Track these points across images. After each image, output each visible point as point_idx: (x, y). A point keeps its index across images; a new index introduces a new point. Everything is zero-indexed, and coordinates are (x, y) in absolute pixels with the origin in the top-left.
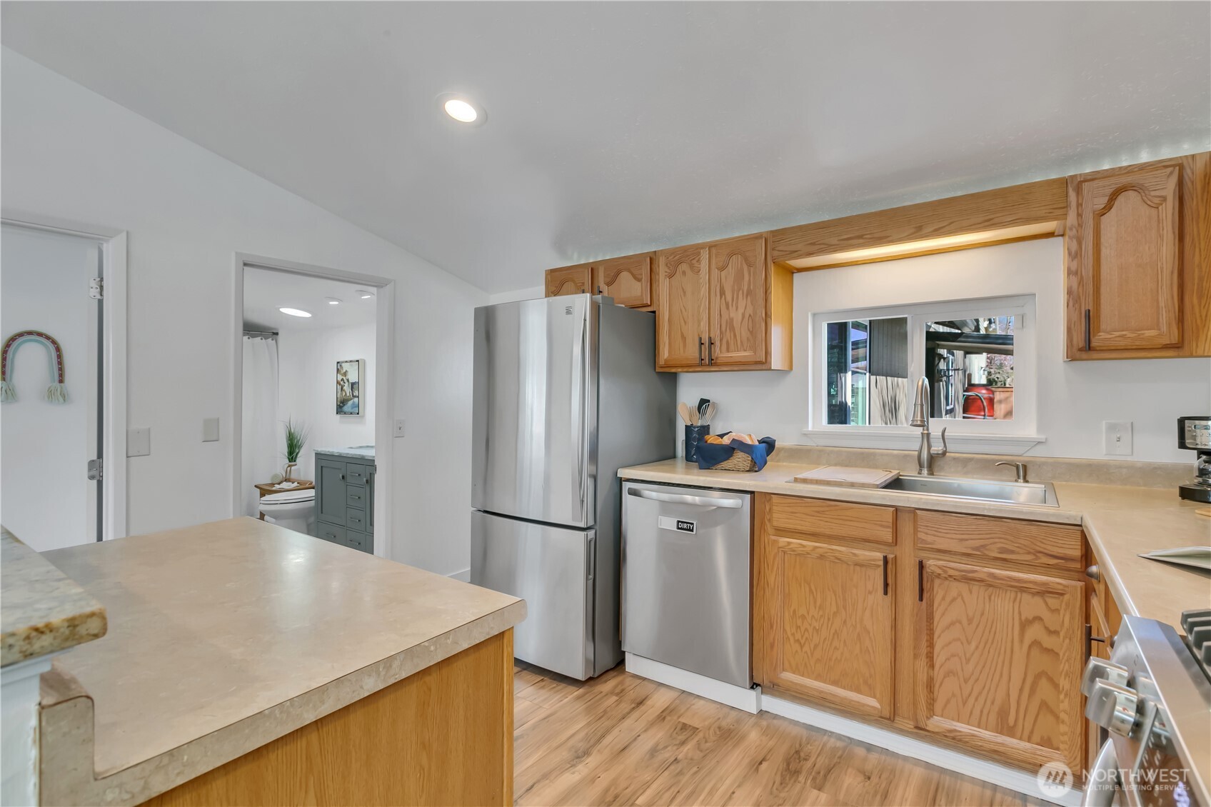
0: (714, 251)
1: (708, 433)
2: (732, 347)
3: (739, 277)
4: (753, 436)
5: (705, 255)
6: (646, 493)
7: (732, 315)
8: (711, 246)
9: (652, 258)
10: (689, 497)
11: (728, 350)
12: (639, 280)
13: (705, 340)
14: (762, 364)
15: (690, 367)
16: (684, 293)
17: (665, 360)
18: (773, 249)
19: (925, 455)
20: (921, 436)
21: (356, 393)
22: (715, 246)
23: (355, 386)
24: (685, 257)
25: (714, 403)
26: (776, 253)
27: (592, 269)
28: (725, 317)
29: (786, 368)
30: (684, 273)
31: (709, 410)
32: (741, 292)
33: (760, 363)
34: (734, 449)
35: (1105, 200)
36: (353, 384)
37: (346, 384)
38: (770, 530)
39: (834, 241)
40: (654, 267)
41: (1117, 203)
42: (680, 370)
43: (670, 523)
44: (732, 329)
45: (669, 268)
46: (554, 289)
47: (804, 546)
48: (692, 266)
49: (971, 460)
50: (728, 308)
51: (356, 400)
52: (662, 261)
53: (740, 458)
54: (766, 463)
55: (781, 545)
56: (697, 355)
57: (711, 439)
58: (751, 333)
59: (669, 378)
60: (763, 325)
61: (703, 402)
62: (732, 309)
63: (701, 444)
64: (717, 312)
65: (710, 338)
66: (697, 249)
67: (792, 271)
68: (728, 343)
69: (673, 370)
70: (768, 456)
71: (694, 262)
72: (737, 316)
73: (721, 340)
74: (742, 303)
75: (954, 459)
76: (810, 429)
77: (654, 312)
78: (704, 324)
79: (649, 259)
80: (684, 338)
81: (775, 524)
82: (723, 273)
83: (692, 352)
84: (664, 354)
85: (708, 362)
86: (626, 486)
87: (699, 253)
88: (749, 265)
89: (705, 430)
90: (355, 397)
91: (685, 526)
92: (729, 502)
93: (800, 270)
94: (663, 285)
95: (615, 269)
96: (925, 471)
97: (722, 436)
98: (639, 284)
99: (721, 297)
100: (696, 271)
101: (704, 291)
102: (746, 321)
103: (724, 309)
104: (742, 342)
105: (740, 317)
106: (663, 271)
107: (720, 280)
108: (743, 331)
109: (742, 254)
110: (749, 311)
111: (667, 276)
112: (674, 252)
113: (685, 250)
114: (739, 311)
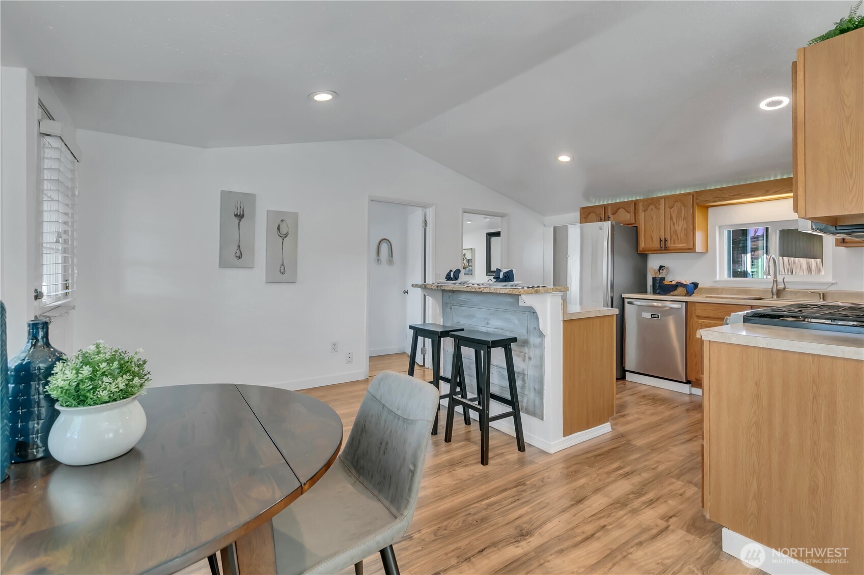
0: (667, 200)
1: (664, 280)
2: (676, 242)
3: (680, 212)
4: (687, 281)
5: (662, 201)
6: (635, 303)
7: (676, 228)
8: (666, 198)
9: (636, 203)
10: (655, 304)
11: (674, 244)
12: (629, 212)
13: (663, 239)
14: (691, 249)
15: (655, 251)
16: (652, 218)
17: (643, 248)
18: (697, 199)
19: (775, 290)
20: (773, 281)
21: (470, 264)
22: (668, 198)
23: (470, 261)
24: (652, 202)
25: (667, 268)
26: (698, 201)
27: (604, 208)
28: (673, 228)
29: (704, 251)
30: (652, 209)
31: (665, 271)
32: (680, 218)
33: (690, 249)
34: (678, 286)
36: (469, 260)
37: (465, 260)
38: (695, 318)
39: (727, 196)
40: (636, 207)
42: (650, 252)
43: (647, 315)
44: (676, 234)
45: (644, 207)
46: (584, 216)
47: (710, 323)
48: (656, 207)
49: (799, 292)
50: (674, 224)
51: (471, 268)
52: (641, 204)
53: (681, 290)
54: (693, 293)
55: (700, 323)
56: (659, 246)
57: (666, 282)
58: (686, 236)
59: (644, 257)
60: (692, 233)
61: (661, 267)
62: (676, 225)
63: (661, 284)
64: (669, 227)
65: (665, 239)
66: (658, 199)
67: (707, 207)
68: (674, 240)
69: (647, 252)
70: (695, 290)
71: (657, 205)
72: (679, 228)
73: (671, 239)
74: (681, 223)
75: (791, 292)
76: (718, 278)
77: (637, 227)
78: (662, 232)
79: (634, 203)
80: (652, 238)
81: (697, 314)
82: (672, 210)
83: (656, 244)
84: (642, 245)
85: (664, 248)
86: (626, 301)
87: (660, 201)
88: (685, 206)
89: (663, 279)
90: (470, 266)
91: (655, 316)
92: (675, 306)
93: (711, 206)
94: (642, 216)
95: (617, 207)
96: (775, 297)
97: (671, 282)
98: (629, 214)
99: (671, 220)
100: (659, 209)
101: (662, 217)
102: (683, 231)
103: (672, 226)
104: (681, 240)
105: (680, 229)
106: (641, 208)
107: (670, 212)
108: (682, 235)
109: (681, 201)
110: (685, 226)
111: (643, 211)
112: (647, 200)
113: (653, 199)
114: (679, 226)
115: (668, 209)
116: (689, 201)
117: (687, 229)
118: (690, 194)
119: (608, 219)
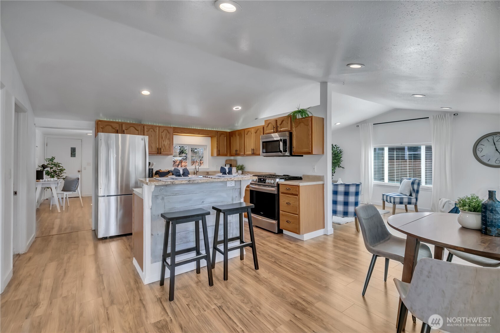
0: (160, 128)
3: (166, 135)
5: (158, 128)
11: (164, 151)
12: (138, 130)
16: (152, 136)
22: (160, 127)
24: (152, 128)
27: (120, 124)
28: (163, 143)
30: (151, 131)
32: (167, 139)
39: (186, 132)
41: (221, 136)
44: (165, 146)
48: (154, 130)
50: (164, 141)
56: (157, 151)
58: (169, 148)
62: (165, 142)
63: (160, 173)
64: (161, 142)
66: (155, 126)
68: (164, 149)
73: (162, 148)
74: (167, 141)
78: (158, 145)
79: (143, 126)
82: (162, 133)
85: (160, 153)
87: (156, 128)
88: (169, 133)
94: (146, 133)
96: (196, 174)
99: (162, 139)
101: (158, 137)
102: (168, 145)
104: (167, 150)
106: (146, 130)
107: (161, 135)
108: (167, 147)
109: (167, 130)
110: (169, 143)
111: (147, 131)
112: (149, 126)
113: (152, 126)
114: (166, 143)
115: (160, 133)
116: (171, 131)
117: (170, 144)
118: (171, 128)
119: (123, 132)
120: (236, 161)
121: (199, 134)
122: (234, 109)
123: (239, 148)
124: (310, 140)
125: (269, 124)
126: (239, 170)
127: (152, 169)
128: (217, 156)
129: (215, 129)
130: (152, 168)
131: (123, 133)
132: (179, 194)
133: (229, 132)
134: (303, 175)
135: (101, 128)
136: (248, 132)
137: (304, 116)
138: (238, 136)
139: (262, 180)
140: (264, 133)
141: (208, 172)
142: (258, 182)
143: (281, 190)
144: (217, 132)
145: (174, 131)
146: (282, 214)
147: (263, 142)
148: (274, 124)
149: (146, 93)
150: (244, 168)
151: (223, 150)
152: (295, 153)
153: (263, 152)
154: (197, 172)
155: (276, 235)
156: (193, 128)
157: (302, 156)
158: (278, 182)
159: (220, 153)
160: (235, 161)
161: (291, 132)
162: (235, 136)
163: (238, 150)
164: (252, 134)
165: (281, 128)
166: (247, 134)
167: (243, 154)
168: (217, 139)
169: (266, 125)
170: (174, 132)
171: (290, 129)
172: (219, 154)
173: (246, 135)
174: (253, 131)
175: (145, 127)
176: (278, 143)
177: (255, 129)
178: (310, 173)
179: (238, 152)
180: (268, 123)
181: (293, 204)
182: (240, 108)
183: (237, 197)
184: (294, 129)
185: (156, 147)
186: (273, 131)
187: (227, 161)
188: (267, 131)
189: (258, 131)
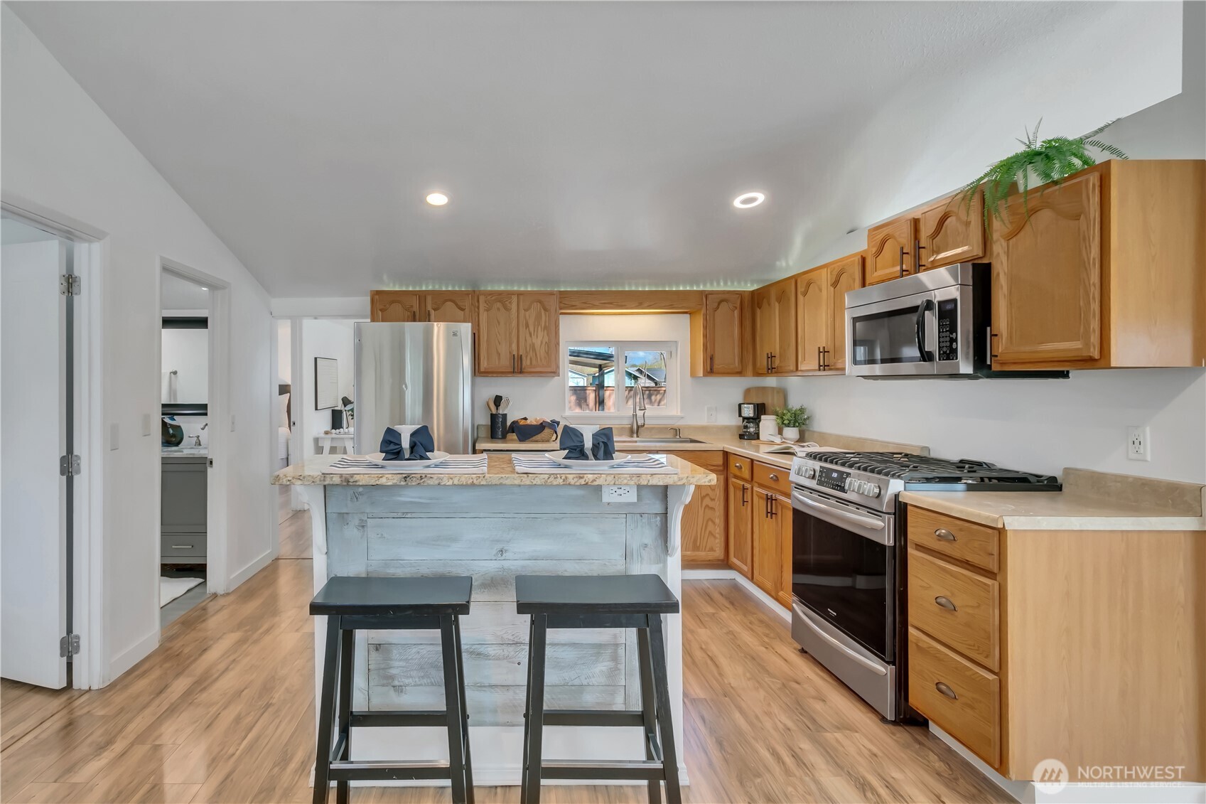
0: (522, 298)
2: (534, 362)
3: (538, 317)
5: (515, 299)
7: (533, 341)
8: (519, 294)
11: (532, 365)
12: (463, 310)
15: (504, 374)
16: (499, 323)
19: (635, 427)
22: (522, 294)
24: (499, 298)
28: (529, 340)
30: (498, 309)
32: (540, 327)
33: (554, 372)
34: (543, 427)
35: (717, 304)
40: (474, 302)
41: (720, 307)
44: (534, 350)
45: (487, 303)
48: (504, 305)
50: (531, 336)
53: (547, 433)
56: (510, 365)
58: (548, 353)
60: (555, 349)
61: (498, 398)
62: (534, 337)
64: (523, 338)
65: (519, 355)
66: (509, 294)
68: (531, 358)
69: (490, 375)
71: (506, 302)
72: (537, 342)
73: (527, 357)
74: (540, 334)
75: (652, 428)
77: (475, 334)
78: (514, 346)
80: (500, 354)
82: (527, 313)
83: (506, 364)
84: (485, 362)
85: (518, 369)
87: (510, 298)
88: (545, 310)
94: (482, 316)
95: (439, 298)
96: (635, 435)
97: (525, 419)
98: (463, 312)
99: (526, 328)
100: (507, 309)
101: (514, 323)
102: (543, 345)
103: (528, 336)
104: (541, 360)
105: (539, 343)
106: (482, 305)
107: (525, 317)
108: (541, 352)
109: (540, 302)
110: (546, 339)
111: (485, 310)
112: (492, 293)
113: (500, 293)
114: (539, 339)
115: (522, 312)
116: (553, 303)
117: (548, 344)
118: (551, 294)
119: (426, 317)
120: (783, 393)
121: (640, 306)
122: (737, 203)
123: (781, 347)
124: (1095, 292)
125: (883, 242)
126: (788, 425)
127: (505, 416)
128: (704, 375)
129: (705, 285)
130: (505, 412)
131: (427, 320)
132: (414, 515)
133: (753, 292)
134: (1067, 471)
135: (381, 310)
136: (809, 284)
137: (1056, 176)
138: (777, 304)
139: (835, 475)
140: (867, 282)
141: (676, 430)
142: (820, 483)
143: (913, 533)
144: (706, 295)
145: (560, 302)
146: (917, 645)
147: (855, 320)
148: (904, 237)
149: (437, 199)
150: (808, 418)
151: (728, 352)
152: (1003, 364)
153: (855, 362)
154: (638, 427)
155: (887, 727)
156: (627, 289)
157: (1064, 375)
158: (897, 496)
159: (715, 367)
160: (778, 392)
161: (985, 261)
162: (769, 305)
163: (778, 355)
164: (821, 290)
165: (938, 252)
166: (805, 294)
167: (792, 367)
168: (706, 319)
169: (874, 250)
170: (562, 305)
171: (978, 251)
172: (711, 371)
173: (800, 297)
174: (825, 278)
175: (482, 299)
176: (914, 317)
177: (831, 272)
178: (1115, 463)
179: (777, 362)
180: (882, 236)
181: (970, 611)
182: (760, 197)
183: (646, 546)
184: (999, 248)
185: (510, 352)
186: (898, 268)
187: (748, 392)
188: (876, 274)
189: (844, 279)
